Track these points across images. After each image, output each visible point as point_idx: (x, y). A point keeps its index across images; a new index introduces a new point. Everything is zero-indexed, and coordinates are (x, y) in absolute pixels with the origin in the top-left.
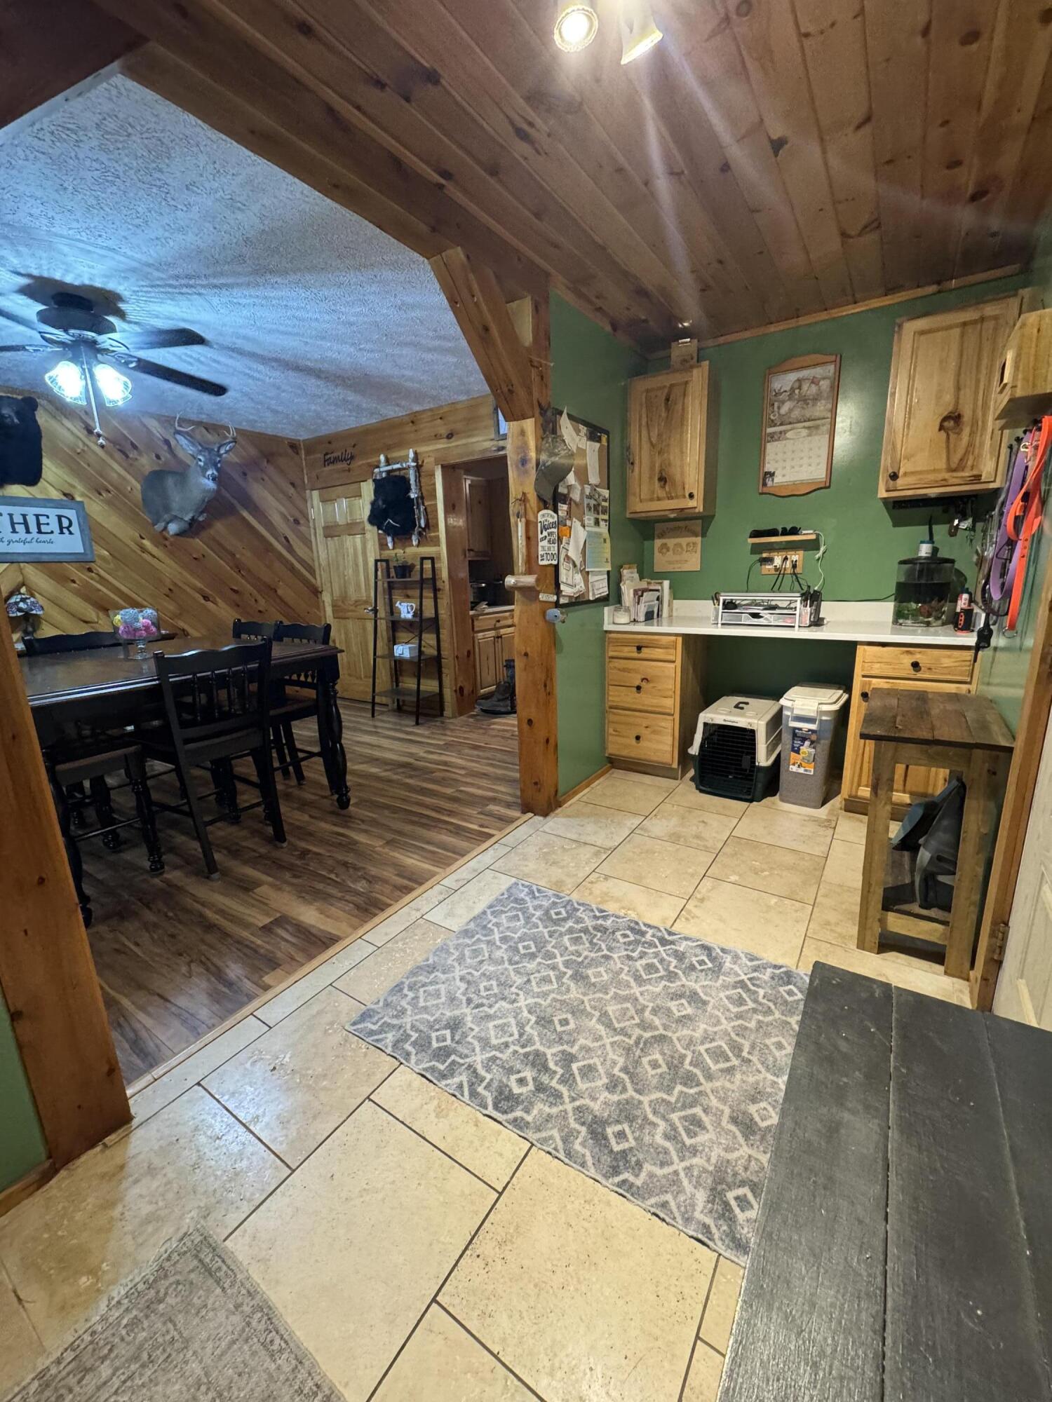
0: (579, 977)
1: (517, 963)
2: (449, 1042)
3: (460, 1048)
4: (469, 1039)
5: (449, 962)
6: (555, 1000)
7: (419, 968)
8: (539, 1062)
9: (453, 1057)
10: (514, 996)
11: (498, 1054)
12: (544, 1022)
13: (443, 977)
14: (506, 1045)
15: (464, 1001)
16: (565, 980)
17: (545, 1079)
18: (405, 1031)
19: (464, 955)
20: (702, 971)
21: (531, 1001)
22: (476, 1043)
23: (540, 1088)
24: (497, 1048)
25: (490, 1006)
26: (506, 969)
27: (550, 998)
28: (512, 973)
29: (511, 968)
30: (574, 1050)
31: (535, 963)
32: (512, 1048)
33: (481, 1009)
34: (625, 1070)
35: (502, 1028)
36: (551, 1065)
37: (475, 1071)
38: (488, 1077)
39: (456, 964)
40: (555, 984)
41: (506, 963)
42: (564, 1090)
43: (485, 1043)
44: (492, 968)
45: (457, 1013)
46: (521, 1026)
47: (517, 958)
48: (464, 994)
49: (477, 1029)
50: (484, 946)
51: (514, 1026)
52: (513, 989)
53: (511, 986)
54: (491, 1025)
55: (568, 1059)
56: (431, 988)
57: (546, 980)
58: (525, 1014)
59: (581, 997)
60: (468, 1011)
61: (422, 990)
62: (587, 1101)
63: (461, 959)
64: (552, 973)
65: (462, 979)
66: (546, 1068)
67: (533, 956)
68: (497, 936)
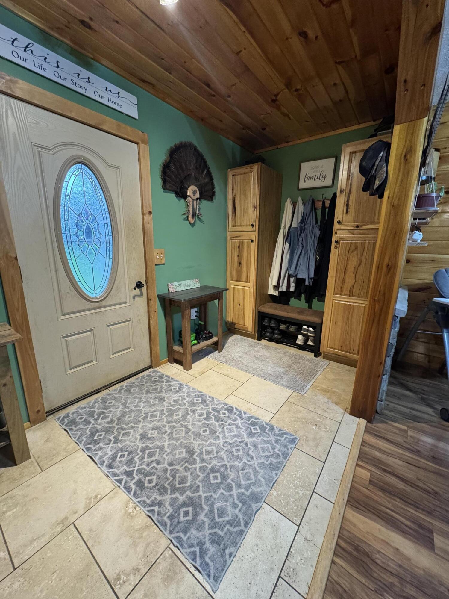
0: (191, 452)
1: (222, 466)
2: (252, 428)
3: (247, 425)
4: (244, 428)
5: (262, 471)
6: (206, 441)
7: (278, 468)
8: (217, 419)
9: (249, 422)
10: (225, 445)
11: (232, 422)
12: (213, 432)
13: (263, 460)
14: (229, 425)
15: (249, 445)
16: (199, 451)
17: (216, 414)
18: (272, 433)
19: (254, 475)
21: (218, 442)
22: (241, 427)
23: (219, 412)
24: (233, 424)
25: (236, 441)
26: (228, 462)
27: (208, 443)
28: (225, 458)
29: (226, 463)
30: (204, 421)
31: (212, 465)
32: (227, 424)
33: (240, 440)
34: (189, 414)
35: (231, 432)
36: (213, 417)
37: (240, 418)
38: (235, 416)
39: (258, 469)
40: (204, 450)
41: (228, 467)
42: (211, 411)
43: (237, 427)
44: (236, 463)
45: (251, 440)
46: (223, 431)
47: (222, 469)
48: (249, 448)
49: (241, 432)
50: (243, 482)
51: (226, 432)
52: (225, 449)
53: (226, 451)
54: (236, 433)
55: (207, 418)
56: (267, 454)
57: (209, 453)
58: (221, 436)
59: (194, 442)
60: (246, 440)
61: (272, 453)
62: (204, 408)
63: (256, 472)
64: (204, 457)
65: (252, 458)
66: (215, 417)
67: (213, 470)
68: (234, 492)
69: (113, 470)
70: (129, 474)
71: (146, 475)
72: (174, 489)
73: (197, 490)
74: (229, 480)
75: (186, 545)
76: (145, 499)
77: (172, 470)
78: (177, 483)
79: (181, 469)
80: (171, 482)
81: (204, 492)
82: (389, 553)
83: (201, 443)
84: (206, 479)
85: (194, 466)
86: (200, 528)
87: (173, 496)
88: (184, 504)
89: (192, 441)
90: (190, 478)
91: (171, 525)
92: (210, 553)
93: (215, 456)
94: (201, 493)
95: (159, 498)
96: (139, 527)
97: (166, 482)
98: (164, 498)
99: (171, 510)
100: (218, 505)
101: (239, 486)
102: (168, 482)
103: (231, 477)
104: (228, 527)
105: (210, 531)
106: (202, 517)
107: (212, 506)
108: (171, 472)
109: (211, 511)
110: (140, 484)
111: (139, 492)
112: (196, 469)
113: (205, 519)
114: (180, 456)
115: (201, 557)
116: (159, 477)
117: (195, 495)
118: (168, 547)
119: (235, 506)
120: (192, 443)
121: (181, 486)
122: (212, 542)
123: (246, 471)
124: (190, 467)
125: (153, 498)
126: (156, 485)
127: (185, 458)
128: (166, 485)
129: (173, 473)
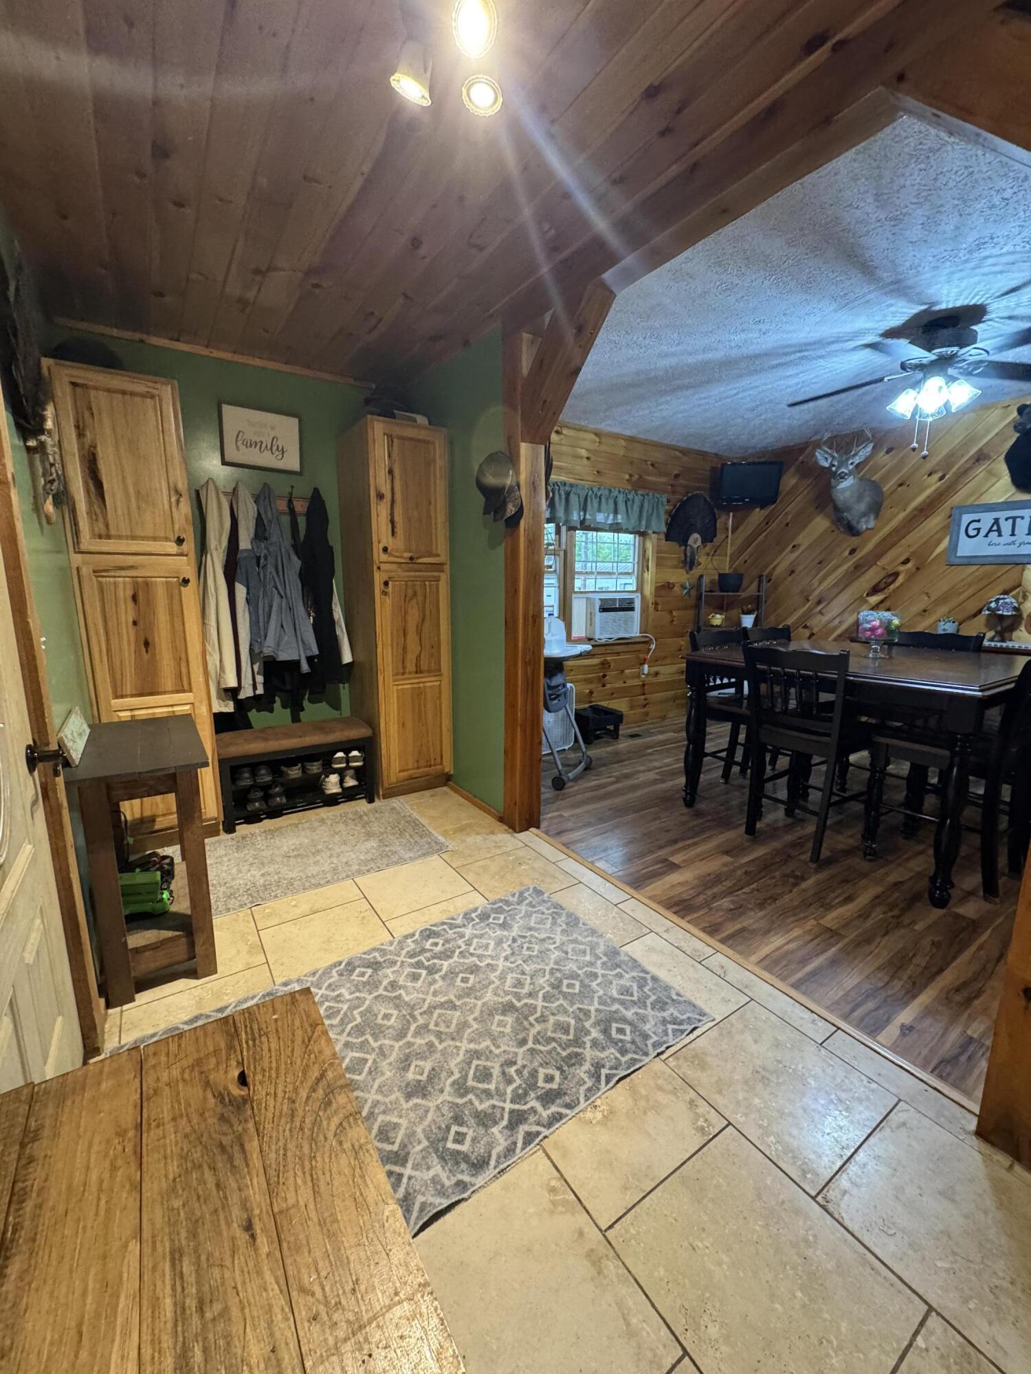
0: (508, 1008)
1: (552, 973)
2: (491, 921)
3: (483, 925)
4: (487, 930)
5: (575, 935)
6: (491, 983)
7: (576, 919)
8: (443, 956)
9: (477, 921)
10: (511, 960)
11: (464, 939)
12: (473, 969)
13: (558, 929)
14: (468, 945)
15: (524, 934)
16: (509, 997)
17: (428, 955)
18: (514, 905)
19: (579, 944)
20: (448, 1128)
21: (500, 968)
22: (482, 932)
23: (424, 950)
24: (470, 940)
25: (509, 946)
27: (496, 981)
28: (538, 967)
29: (547, 968)
30: (436, 976)
31: (545, 985)
32: (464, 947)
33: (510, 941)
34: (399, 997)
35: (485, 946)
36: (435, 961)
37: (459, 927)
38: (451, 932)
39: (570, 938)
40: (510, 989)
41: (556, 967)
42: (413, 961)
43: (478, 936)
44: (553, 957)
45: (515, 929)
46: (479, 956)
47: (558, 975)
48: (531, 936)
49: (492, 935)
50: (587, 959)
51: (482, 953)
52: (520, 962)
53: (524, 962)
54: (491, 942)
55: (432, 971)
56: (548, 922)
57: (518, 984)
58: (488, 961)
59: (484, 1000)
60: (513, 934)
61: (550, 917)
62: (396, 968)
63: (575, 942)
64: (526, 990)
65: (550, 938)
66: (435, 958)
67: (557, 986)
68: (600, 971)
69: (494, 1157)
70: (517, 1119)
71: (533, 1086)
72: (577, 1042)
73: (587, 1014)
74: (580, 972)
75: (665, 1038)
76: (582, 1089)
77: (536, 1041)
78: (564, 1037)
79: (538, 1028)
80: (560, 1045)
81: (591, 1004)
82: (681, 889)
83: (490, 991)
84: (570, 998)
85: (539, 1009)
86: (643, 1019)
87: (588, 1045)
88: (606, 1031)
89: (479, 1003)
90: (561, 1018)
91: (635, 1052)
92: (676, 1014)
93: (528, 978)
94: (592, 1009)
95: (587, 1066)
96: (630, 1101)
97: (558, 1053)
98: (588, 1058)
99: (613, 1050)
100: (615, 994)
101: (591, 964)
102: (559, 1049)
103: (575, 969)
104: (646, 989)
105: (649, 1009)
106: (629, 1014)
107: (614, 1000)
108: (539, 1043)
109: (622, 1003)
110: (548, 1098)
111: (567, 1099)
112: (546, 1007)
113: (633, 1011)
114: (509, 1026)
115: (681, 1023)
116: (545, 1064)
117: (593, 1016)
118: (664, 1061)
119: (620, 976)
120: (484, 1004)
121: (572, 1031)
122: (663, 1009)
123: (570, 950)
124: (538, 1014)
125: (585, 1077)
126: (559, 1068)
127: (517, 1019)
128: (564, 1054)
129: (541, 1040)
